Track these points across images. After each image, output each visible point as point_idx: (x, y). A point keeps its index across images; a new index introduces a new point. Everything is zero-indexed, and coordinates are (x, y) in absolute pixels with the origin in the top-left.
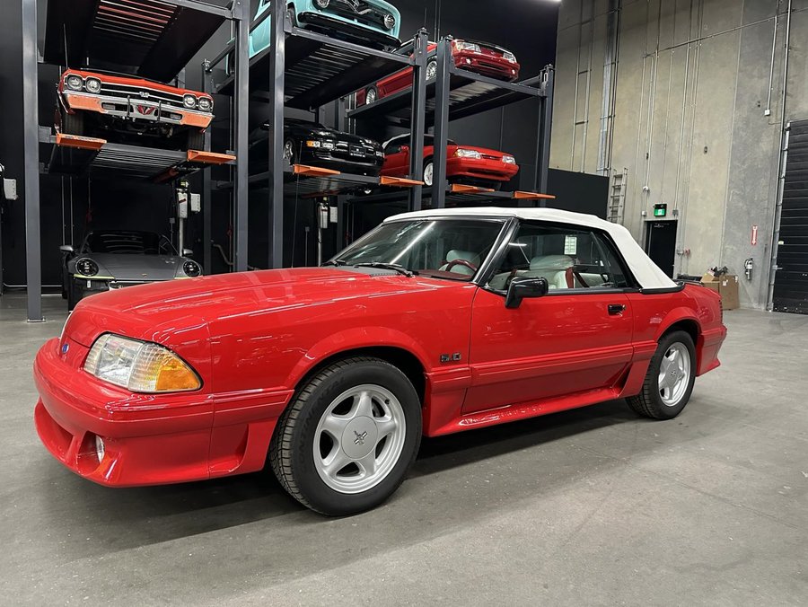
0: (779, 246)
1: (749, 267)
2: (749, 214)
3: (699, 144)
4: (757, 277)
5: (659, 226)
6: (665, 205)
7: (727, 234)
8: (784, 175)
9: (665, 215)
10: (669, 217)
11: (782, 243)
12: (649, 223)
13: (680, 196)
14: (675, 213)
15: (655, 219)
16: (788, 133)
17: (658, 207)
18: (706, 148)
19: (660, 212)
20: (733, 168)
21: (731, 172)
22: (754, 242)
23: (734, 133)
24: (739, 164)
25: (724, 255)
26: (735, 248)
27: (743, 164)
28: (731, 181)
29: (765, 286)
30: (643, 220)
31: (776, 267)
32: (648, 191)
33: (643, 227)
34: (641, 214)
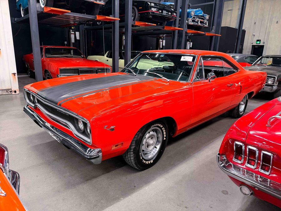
3: (275, 20)
5: (257, 47)
6: (260, 40)
10: (261, 44)
13: (266, 37)
14: (264, 43)
15: (256, 45)
17: (258, 41)
18: (277, 22)
19: (258, 42)
30: (252, 45)
32: (254, 35)
33: (251, 47)
34: (251, 42)
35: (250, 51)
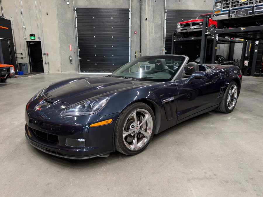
0: (79, 51)
1: (71, 59)
2: (67, 40)
3: (44, 11)
4: (74, 62)
5: (32, 43)
6: (34, 35)
7: (61, 47)
8: (77, 26)
9: (35, 39)
10: (37, 40)
11: (80, 50)
12: (28, 42)
13: (40, 31)
14: (39, 38)
15: (31, 40)
16: (76, 11)
17: (31, 35)
18: (47, 13)
19: (33, 38)
20: (59, 23)
21: (59, 24)
22: (71, 50)
23: (57, 9)
24: (61, 21)
25: (61, 55)
26: (64, 52)
27: (62, 21)
28: (59, 27)
29: (77, 65)
30: (25, 40)
31: (79, 58)
32: (25, 28)
33: (26, 43)
34: (24, 38)
35: (26, 49)
